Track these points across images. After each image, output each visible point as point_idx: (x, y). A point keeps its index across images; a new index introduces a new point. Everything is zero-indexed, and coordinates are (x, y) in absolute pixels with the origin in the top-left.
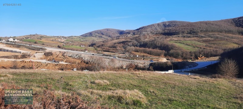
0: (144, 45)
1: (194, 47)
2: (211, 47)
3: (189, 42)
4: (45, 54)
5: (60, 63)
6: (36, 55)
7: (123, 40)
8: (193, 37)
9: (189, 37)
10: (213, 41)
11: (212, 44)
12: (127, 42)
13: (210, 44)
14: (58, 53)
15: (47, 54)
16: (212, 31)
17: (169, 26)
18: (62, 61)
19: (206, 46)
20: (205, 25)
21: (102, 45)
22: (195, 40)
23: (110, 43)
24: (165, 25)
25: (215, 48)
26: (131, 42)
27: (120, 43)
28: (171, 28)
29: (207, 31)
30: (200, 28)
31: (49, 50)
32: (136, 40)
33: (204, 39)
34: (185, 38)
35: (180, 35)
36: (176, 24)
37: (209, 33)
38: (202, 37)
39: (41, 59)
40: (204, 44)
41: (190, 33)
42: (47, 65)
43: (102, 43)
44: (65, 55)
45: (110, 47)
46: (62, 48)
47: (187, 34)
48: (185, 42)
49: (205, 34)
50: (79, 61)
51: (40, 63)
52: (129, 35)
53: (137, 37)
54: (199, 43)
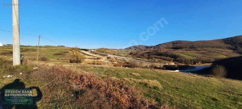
0: (161, 55)
1: (194, 57)
2: (206, 57)
3: (190, 53)
4: (107, 58)
5: (114, 62)
6: (103, 58)
7: (148, 51)
8: (193, 50)
9: (190, 50)
10: (207, 53)
11: (206, 55)
12: (150, 52)
13: (205, 55)
14: (113, 58)
15: (108, 58)
16: (207, 47)
17: (176, 43)
18: (115, 61)
19: (202, 56)
20: (201, 43)
21: (136, 54)
22: (194, 52)
23: (141, 53)
24: (173, 43)
25: (209, 58)
26: (153, 52)
27: (146, 53)
28: (177, 45)
29: (202, 47)
30: (198, 45)
31: (109, 56)
32: (156, 52)
33: (201, 52)
34: (187, 51)
35: (184, 49)
36: (181, 43)
37: (204, 48)
38: (199, 50)
39: (106, 60)
40: (201, 55)
41: (191, 48)
42: (108, 63)
43: (136, 53)
44: (117, 58)
45: (140, 55)
46: (116, 55)
47: (189, 48)
48: (187, 53)
49: (201, 49)
50: (124, 62)
51: (105, 62)
52: (151, 49)
53: (156, 50)
54: (197, 54)
